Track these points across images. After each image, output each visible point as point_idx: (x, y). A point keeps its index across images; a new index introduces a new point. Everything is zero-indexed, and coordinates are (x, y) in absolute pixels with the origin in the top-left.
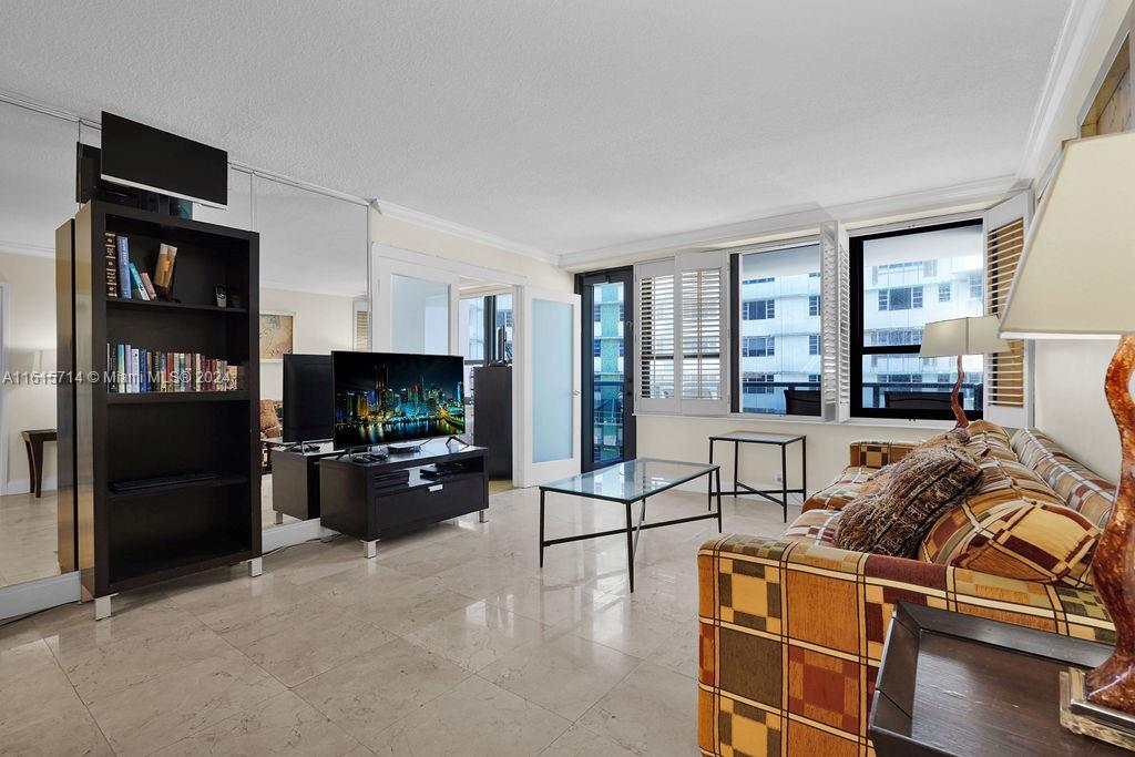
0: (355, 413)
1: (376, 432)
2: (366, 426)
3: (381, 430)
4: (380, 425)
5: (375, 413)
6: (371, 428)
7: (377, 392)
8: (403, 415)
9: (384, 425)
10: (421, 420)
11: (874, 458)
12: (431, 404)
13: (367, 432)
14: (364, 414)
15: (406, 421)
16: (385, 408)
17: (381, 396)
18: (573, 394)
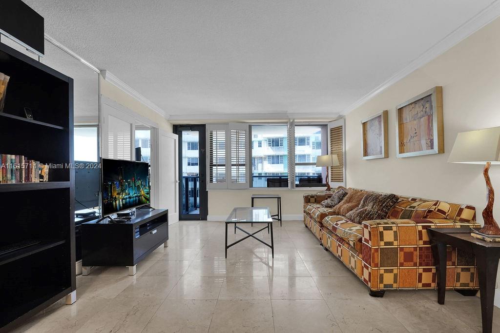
0: (111, 194)
1: (119, 205)
2: (115, 201)
3: (121, 203)
4: (121, 200)
5: (118, 194)
6: (117, 202)
7: (119, 181)
8: (129, 194)
9: (122, 201)
10: (136, 197)
11: (312, 200)
12: (138, 188)
13: (116, 204)
14: (115, 195)
15: (130, 198)
16: (123, 191)
17: (121, 185)
18: (176, 182)
